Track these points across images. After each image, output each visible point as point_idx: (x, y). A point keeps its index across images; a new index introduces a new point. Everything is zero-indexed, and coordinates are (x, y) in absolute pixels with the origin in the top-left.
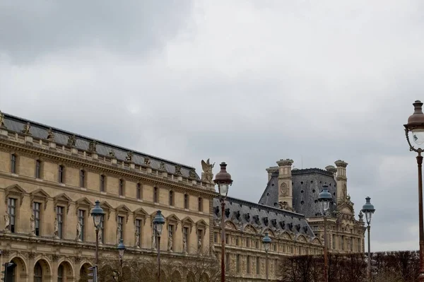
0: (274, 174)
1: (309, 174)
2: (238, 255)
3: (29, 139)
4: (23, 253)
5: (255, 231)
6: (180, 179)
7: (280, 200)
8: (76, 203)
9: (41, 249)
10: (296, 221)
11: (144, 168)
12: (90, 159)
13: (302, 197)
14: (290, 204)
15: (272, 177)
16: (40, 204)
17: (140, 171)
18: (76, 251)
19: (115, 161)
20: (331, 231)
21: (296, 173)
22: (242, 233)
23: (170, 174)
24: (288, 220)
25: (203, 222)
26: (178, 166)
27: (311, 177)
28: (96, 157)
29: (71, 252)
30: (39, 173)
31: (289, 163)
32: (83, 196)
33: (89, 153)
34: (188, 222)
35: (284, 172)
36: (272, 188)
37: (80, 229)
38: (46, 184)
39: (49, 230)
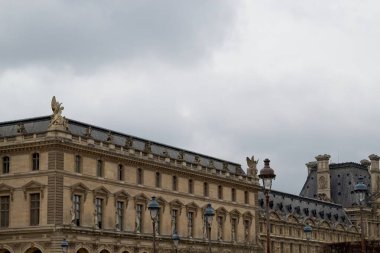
0: (313, 168)
1: (345, 168)
2: (282, 243)
3: (91, 142)
4: (87, 244)
5: (297, 220)
6: (228, 174)
7: (320, 192)
8: (134, 198)
9: (104, 240)
10: (334, 211)
11: (195, 165)
12: (146, 158)
13: (339, 188)
14: (328, 195)
15: (312, 171)
16: (102, 200)
17: (192, 168)
18: (135, 242)
19: (168, 160)
20: (366, 220)
21: (333, 167)
22: (285, 223)
23: (218, 171)
24: (327, 210)
25: (249, 214)
26: (226, 163)
27: (347, 170)
28: (151, 156)
29: (130, 242)
30: (100, 172)
31: (327, 158)
32: (140, 192)
33: (145, 153)
34: (237, 213)
35: (322, 166)
36: (311, 181)
37: (138, 222)
38: (106, 182)
39: (110, 223)
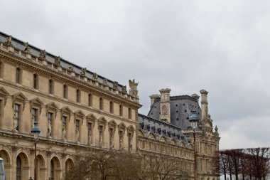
1: (182, 99)
3: (11, 49)
4: (7, 146)
5: (155, 137)
6: (117, 92)
7: (162, 117)
8: (47, 106)
9: (21, 143)
11: (94, 82)
12: (56, 70)
13: (177, 115)
14: (169, 120)
15: (155, 102)
16: (19, 105)
17: (91, 83)
19: (73, 75)
20: (198, 140)
21: (172, 99)
22: (147, 139)
23: (110, 88)
25: (132, 127)
26: (115, 84)
27: (183, 101)
28: (61, 69)
30: (19, 79)
31: (168, 91)
32: (51, 101)
33: (56, 66)
34: (123, 126)
35: (164, 98)
36: (154, 109)
38: (23, 89)
39: (26, 128)
